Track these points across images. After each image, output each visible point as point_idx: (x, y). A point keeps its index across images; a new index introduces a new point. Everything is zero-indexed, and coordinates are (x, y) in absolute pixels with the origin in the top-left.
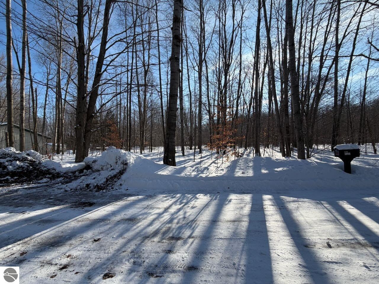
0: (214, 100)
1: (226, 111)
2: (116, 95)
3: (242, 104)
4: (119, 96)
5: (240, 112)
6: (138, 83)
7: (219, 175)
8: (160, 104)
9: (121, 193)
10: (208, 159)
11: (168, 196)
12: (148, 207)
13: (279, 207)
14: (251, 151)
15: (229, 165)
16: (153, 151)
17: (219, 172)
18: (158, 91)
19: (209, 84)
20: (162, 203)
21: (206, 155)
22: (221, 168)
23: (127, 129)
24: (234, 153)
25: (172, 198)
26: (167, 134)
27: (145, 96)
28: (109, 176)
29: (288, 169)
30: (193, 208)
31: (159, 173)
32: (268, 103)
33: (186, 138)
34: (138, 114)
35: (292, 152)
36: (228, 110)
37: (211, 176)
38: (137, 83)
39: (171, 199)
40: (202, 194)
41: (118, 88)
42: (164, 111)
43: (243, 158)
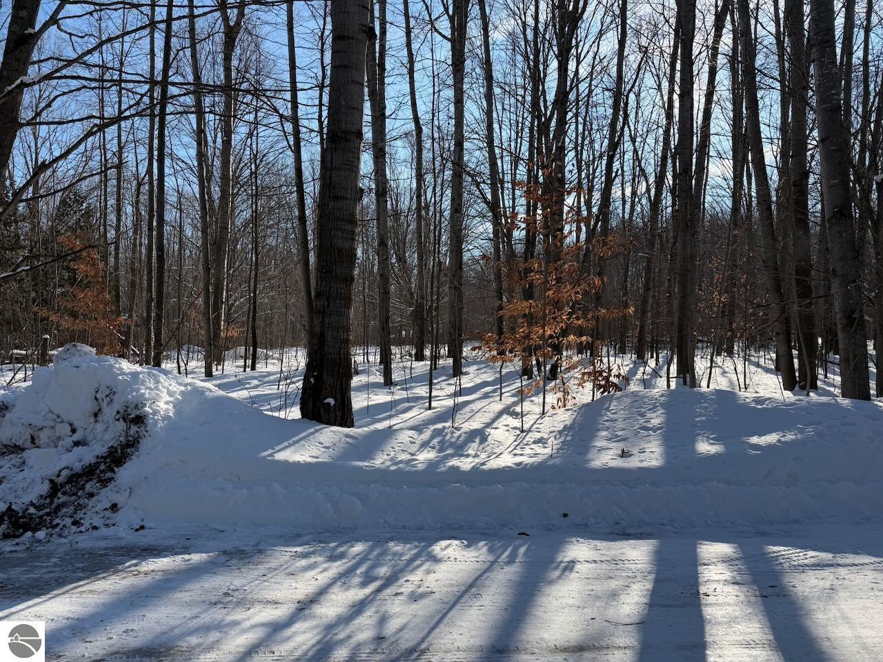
0: (516, 160)
1: (561, 202)
2: (101, 128)
3: (628, 177)
4: (111, 131)
5: (620, 211)
6: (197, 77)
7: (525, 460)
8: (290, 171)
9: (112, 544)
10: (486, 396)
11: (313, 553)
12: (227, 599)
13: (760, 589)
14: (661, 369)
15: (568, 423)
16: (260, 367)
17: (527, 451)
18: (281, 116)
19: (497, 91)
20: (289, 582)
21: (478, 381)
22: (538, 436)
23: (150, 272)
24: (589, 374)
25: (333, 558)
26: (318, 295)
27: (228, 133)
28: (65, 473)
29: (799, 436)
30: (415, 597)
31: (280, 456)
32: (730, 174)
33: (400, 312)
34: (195, 211)
35: (821, 371)
36: (570, 200)
37: (494, 464)
38: (191, 79)
39: (326, 565)
40: (457, 542)
41: (112, 95)
42: (309, 201)
43: (627, 396)
